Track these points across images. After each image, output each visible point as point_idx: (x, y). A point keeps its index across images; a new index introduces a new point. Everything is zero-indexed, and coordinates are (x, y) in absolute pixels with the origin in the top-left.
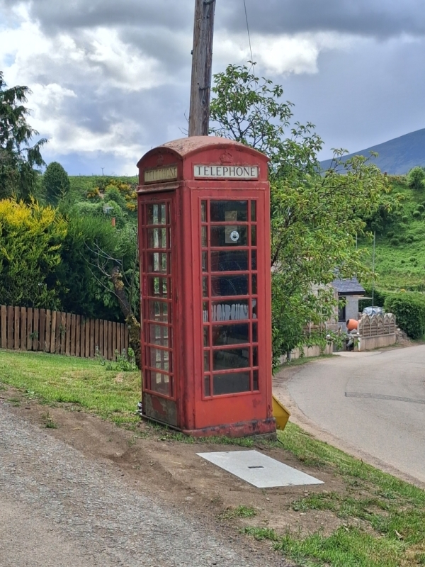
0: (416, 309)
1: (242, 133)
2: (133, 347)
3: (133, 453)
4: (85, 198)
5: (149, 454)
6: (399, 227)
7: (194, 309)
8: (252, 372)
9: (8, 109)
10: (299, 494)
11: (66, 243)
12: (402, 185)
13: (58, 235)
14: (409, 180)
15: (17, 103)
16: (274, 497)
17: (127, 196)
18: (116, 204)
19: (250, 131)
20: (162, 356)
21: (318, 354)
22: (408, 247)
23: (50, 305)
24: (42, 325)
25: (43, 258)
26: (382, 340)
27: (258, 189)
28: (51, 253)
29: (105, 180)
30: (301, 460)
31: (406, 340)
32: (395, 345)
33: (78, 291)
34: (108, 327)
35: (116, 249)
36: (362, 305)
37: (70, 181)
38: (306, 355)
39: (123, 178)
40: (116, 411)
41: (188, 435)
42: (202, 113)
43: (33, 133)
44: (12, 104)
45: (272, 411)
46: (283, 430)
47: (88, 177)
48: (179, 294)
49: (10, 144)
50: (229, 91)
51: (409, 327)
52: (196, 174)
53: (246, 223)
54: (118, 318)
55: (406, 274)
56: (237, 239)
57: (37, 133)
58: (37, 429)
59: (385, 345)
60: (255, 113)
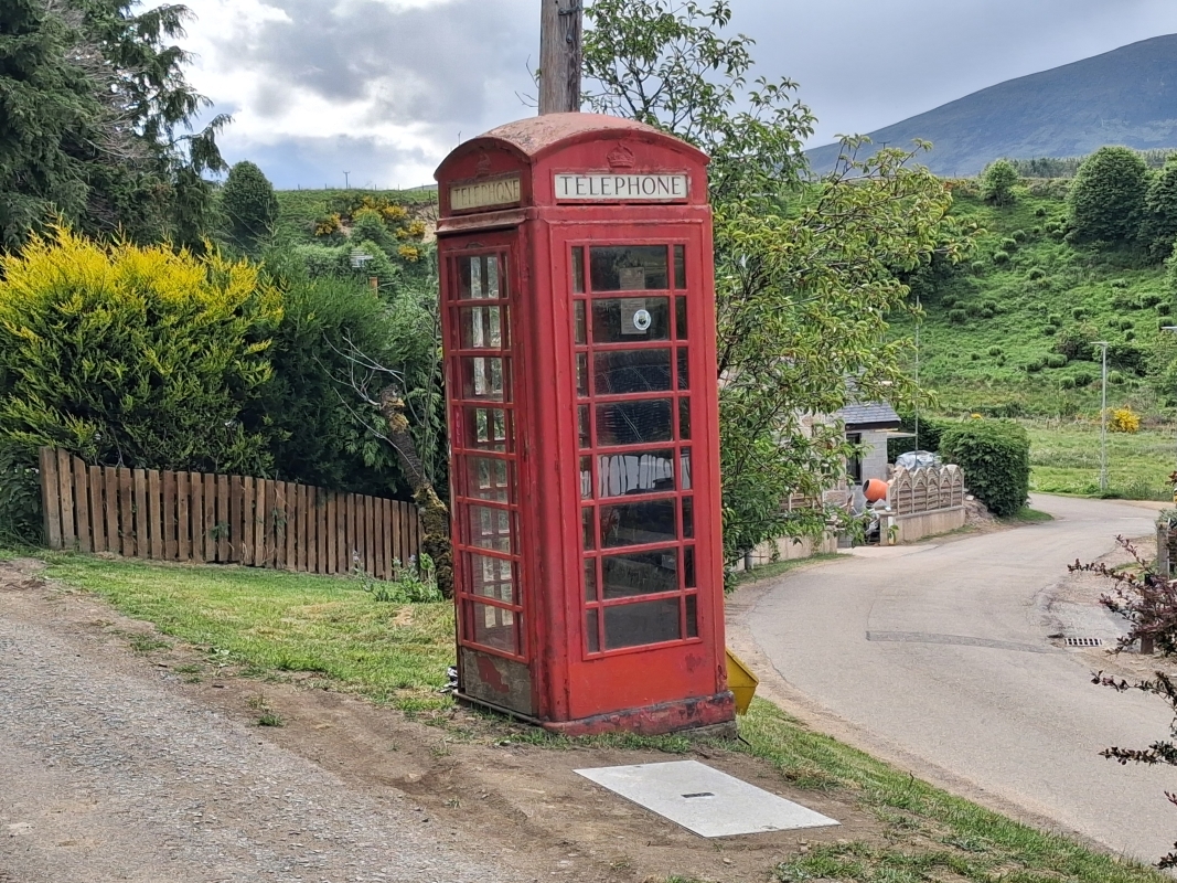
0: (1005, 456)
1: (647, 103)
2: (430, 552)
3: (443, 772)
4: (311, 236)
5: (477, 773)
6: (967, 284)
7: (562, 474)
8: (683, 599)
9: (146, 53)
10: (790, 848)
11: (282, 335)
12: (970, 197)
13: (263, 320)
14: (984, 186)
15: (165, 40)
16: (740, 855)
17: (401, 231)
18: (377, 248)
19: (666, 97)
20: (497, 571)
21: (807, 553)
22: (984, 327)
23: (252, 467)
24: (236, 508)
25: (234, 368)
26: (938, 521)
27: (687, 221)
28: (249, 358)
29: (351, 197)
30: (789, 777)
31: (987, 520)
32: (963, 531)
33: (309, 436)
34: (375, 509)
35: (388, 346)
36: (895, 449)
37: (278, 201)
38: (782, 557)
39: (390, 193)
40: (403, 686)
41: (555, 733)
42: (565, 62)
43: (199, 103)
44: (154, 42)
45: (726, 678)
46: (744, 714)
47: (317, 192)
48: (530, 444)
49: (152, 128)
50: (618, 14)
51: (990, 493)
52: (560, 193)
53: (665, 292)
54: (395, 491)
55: (982, 382)
56: (647, 325)
57: (209, 103)
58: (240, 728)
59: (943, 531)
60: (673, 60)
